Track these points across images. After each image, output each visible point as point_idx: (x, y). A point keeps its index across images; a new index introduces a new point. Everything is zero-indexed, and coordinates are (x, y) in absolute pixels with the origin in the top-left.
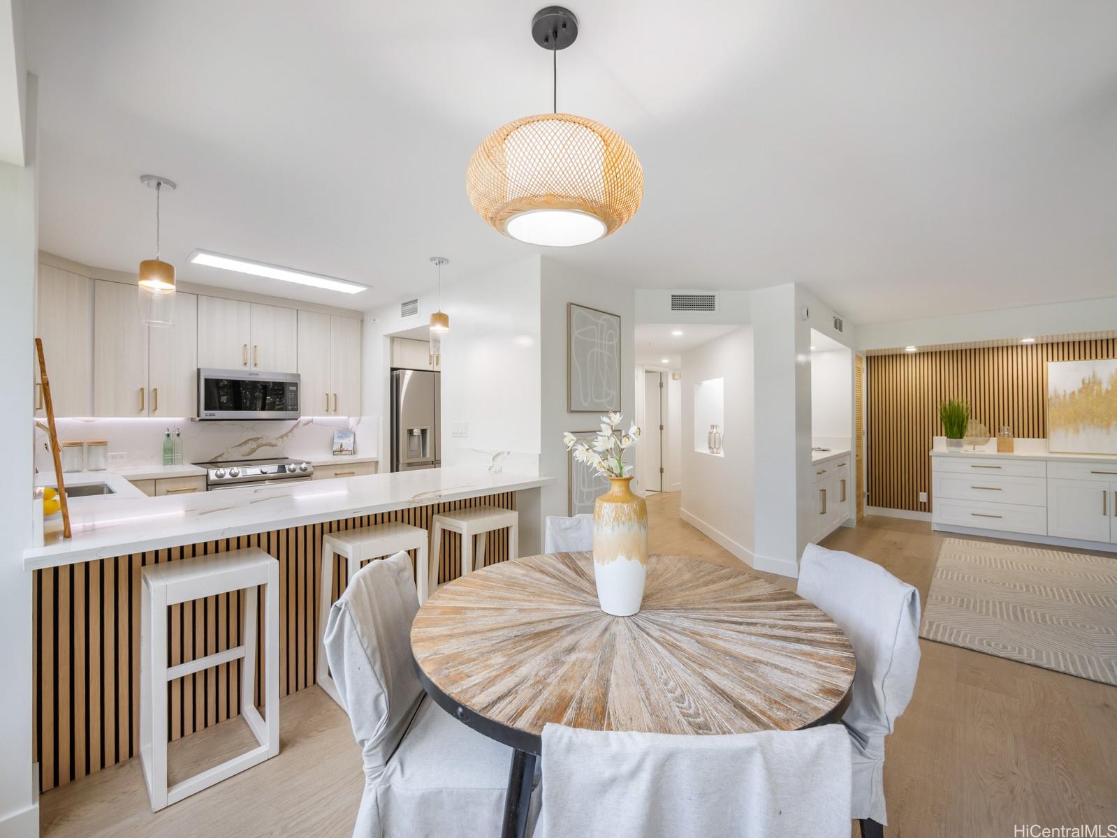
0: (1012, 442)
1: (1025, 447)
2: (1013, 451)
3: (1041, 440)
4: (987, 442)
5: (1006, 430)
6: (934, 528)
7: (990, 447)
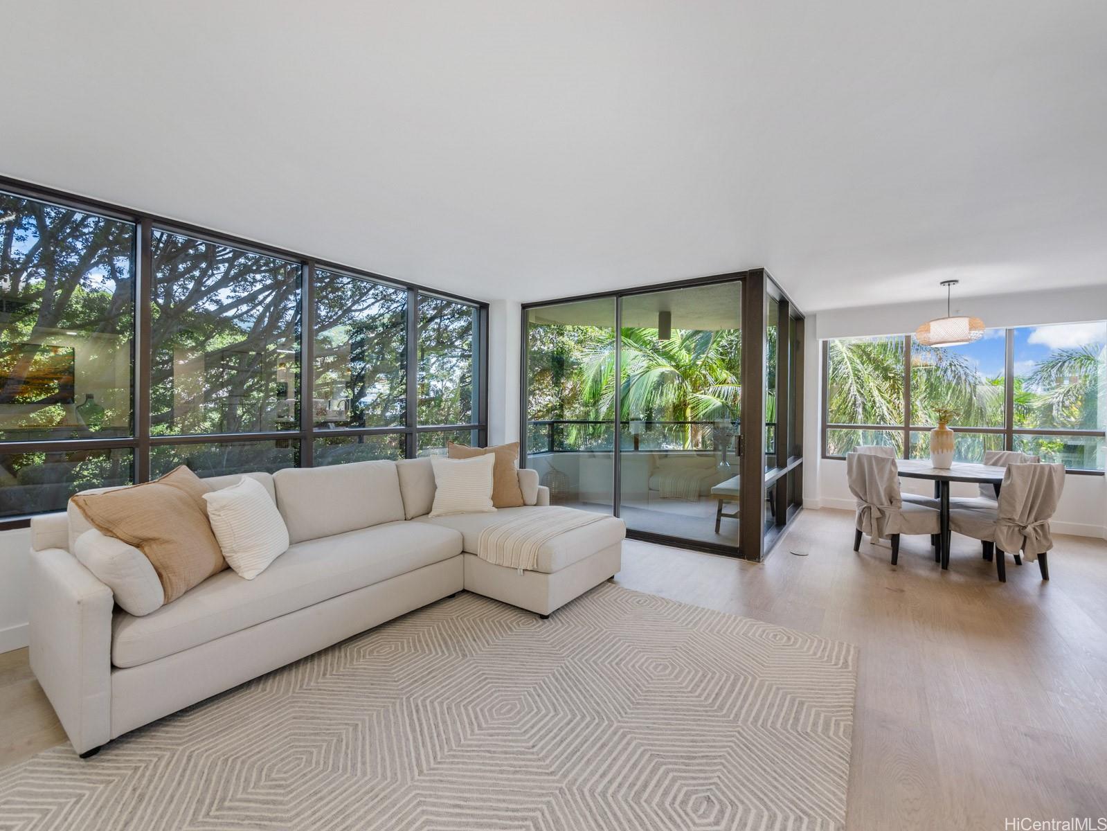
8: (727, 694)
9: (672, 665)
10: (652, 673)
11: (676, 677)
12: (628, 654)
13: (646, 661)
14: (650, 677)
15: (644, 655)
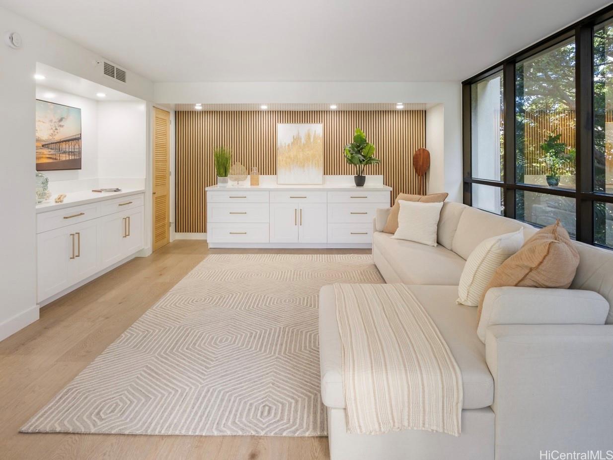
0: (258, 178)
1: (266, 182)
2: (258, 185)
3: (274, 176)
4: (245, 179)
5: (255, 169)
6: (210, 246)
7: (247, 183)
8: (182, 337)
9: (217, 344)
10: (229, 335)
11: (213, 338)
12: (249, 342)
13: (235, 341)
14: (229, 333)
15: (237, 344)
